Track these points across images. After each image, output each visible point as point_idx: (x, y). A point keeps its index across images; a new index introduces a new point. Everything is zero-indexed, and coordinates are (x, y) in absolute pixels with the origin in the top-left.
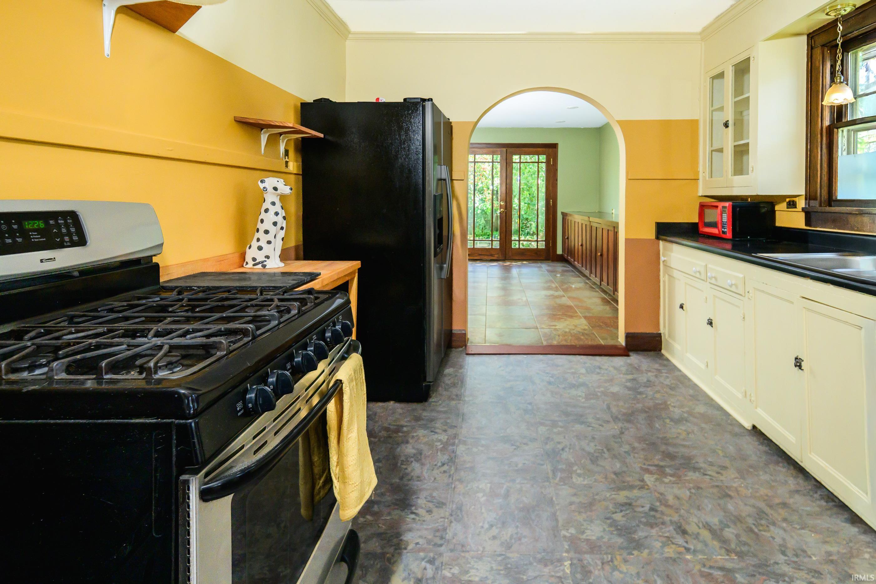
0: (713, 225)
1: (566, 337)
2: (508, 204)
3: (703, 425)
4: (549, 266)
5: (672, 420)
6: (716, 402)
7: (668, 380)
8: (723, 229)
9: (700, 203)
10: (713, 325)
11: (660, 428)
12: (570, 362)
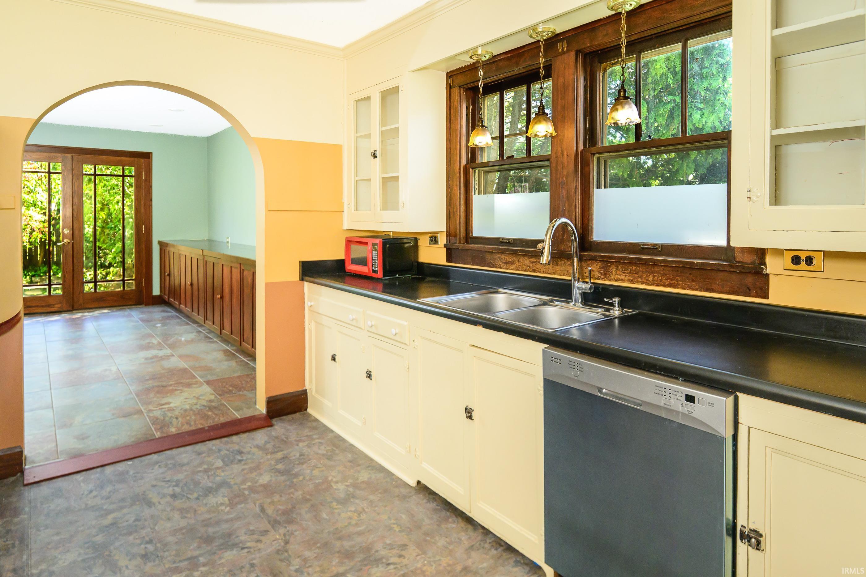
0: (363, 262)
1: (188, 418)
2: (76, 232)
3: (371, 497)
4: (143, 313)
5: (339, 502)
6: (377, 462)
7: (322, 447)
8: (373, 268)
9: (347, 238)
10: (372, 377)
11: (327, 518)
12: (199, 454)
